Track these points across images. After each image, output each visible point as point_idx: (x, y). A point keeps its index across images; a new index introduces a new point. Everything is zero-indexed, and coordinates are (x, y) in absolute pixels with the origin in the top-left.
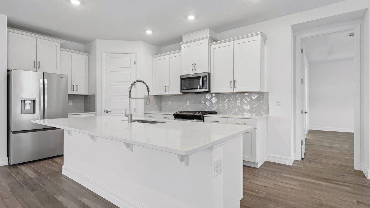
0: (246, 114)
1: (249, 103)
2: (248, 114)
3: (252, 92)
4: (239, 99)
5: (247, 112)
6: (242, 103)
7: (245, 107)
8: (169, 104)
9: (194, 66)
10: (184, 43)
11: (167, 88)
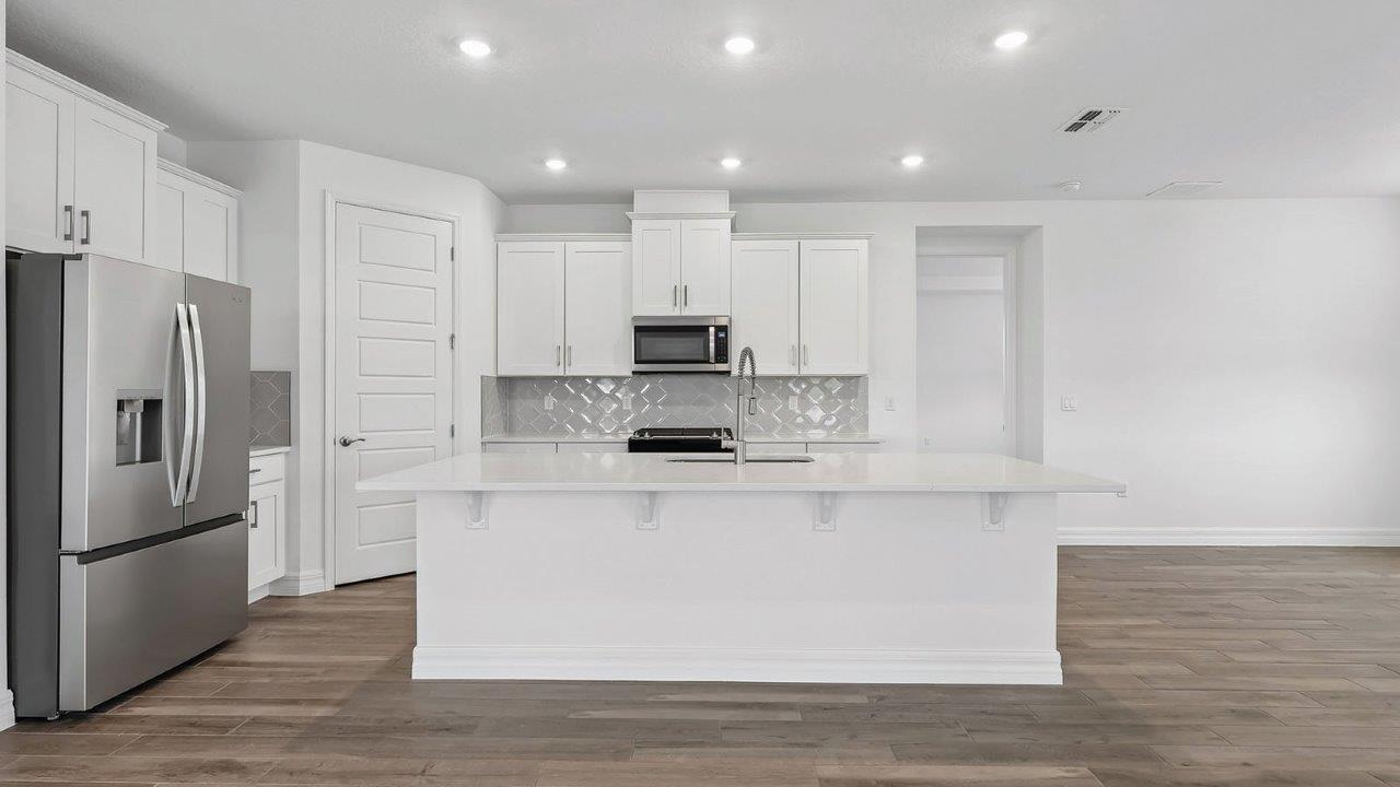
0: (814, 432)
1: (822, 405)
2: (819, 431)
3: (828, 378)
4: (794, 394)
5: (816, 428)
6: (805, 404)
7: (809, 413)
8: (546, 408)
9: (682, 294)
10: (643, 217)
11: (565, 353)
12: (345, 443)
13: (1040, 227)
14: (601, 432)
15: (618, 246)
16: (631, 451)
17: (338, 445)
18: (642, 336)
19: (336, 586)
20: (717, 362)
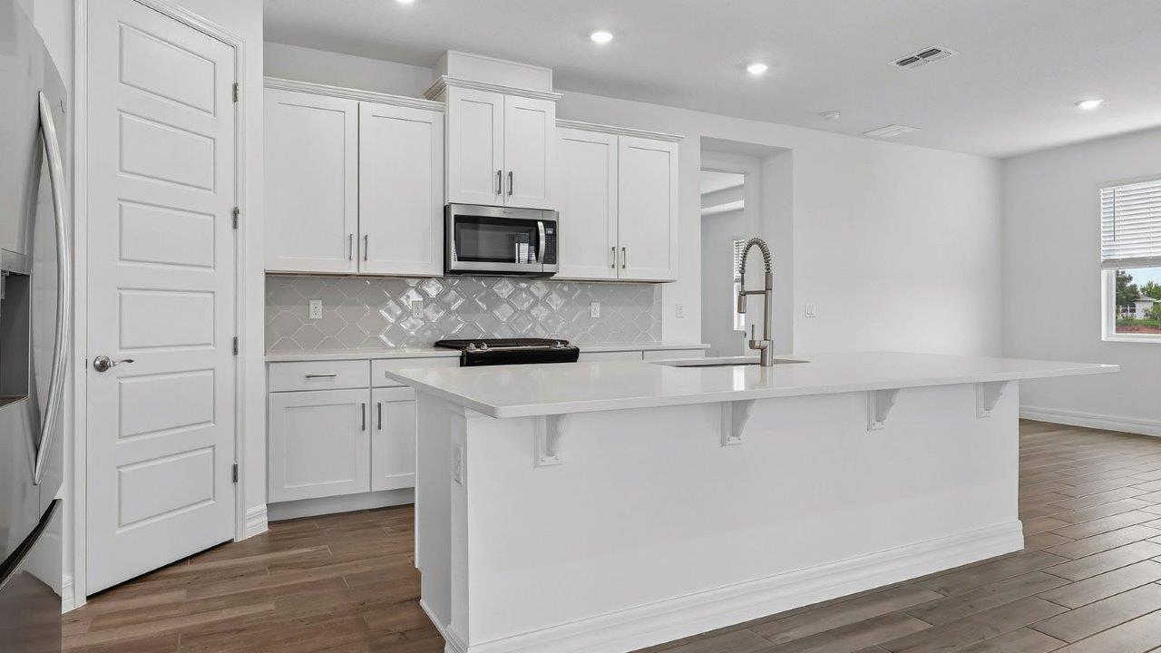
8: (312, 316)
9: (504, 181)
10: (461, 84)
11: (359, 243)
12: (103, 367)
13: (791, 150)
14: (385, 346)
15: (428, 115)
16: (462, 365)
17: (91, 369)
18: (463, 228)
19: (88, 598)
20: (545, 262)
